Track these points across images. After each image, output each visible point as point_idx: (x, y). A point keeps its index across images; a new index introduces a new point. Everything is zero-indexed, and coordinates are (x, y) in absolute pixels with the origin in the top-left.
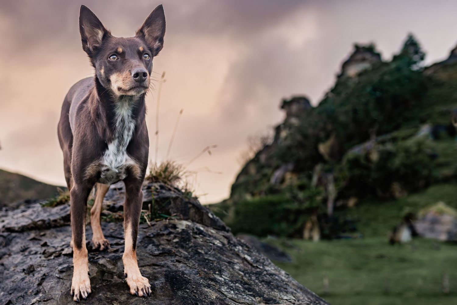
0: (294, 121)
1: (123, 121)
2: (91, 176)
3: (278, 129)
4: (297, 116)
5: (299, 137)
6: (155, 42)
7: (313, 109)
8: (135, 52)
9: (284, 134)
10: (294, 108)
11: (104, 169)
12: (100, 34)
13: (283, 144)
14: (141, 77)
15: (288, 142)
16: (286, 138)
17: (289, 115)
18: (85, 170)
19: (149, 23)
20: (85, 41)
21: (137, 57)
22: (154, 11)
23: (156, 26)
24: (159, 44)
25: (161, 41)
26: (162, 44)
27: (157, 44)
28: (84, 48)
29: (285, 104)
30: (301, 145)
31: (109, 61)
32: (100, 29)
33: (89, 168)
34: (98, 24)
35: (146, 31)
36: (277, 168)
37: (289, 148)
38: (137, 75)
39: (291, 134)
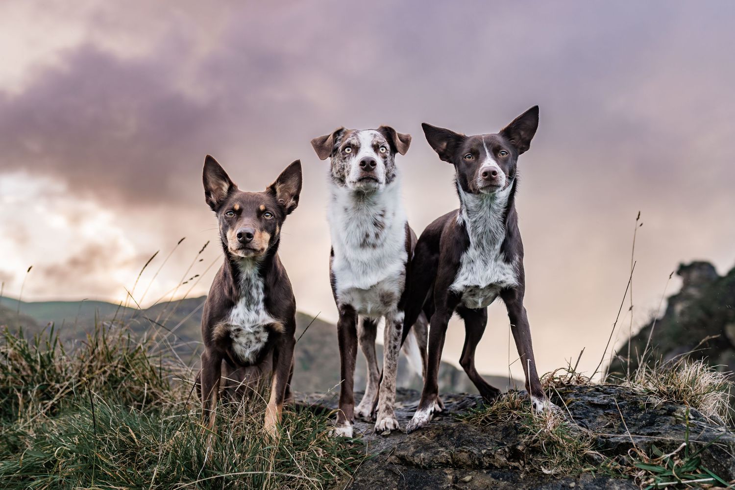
0: (693, 291)
1: (248, 280)
2: (219, 336)
3: (672, 300)
4: (697, 286)
5: (700, 314)
6: (291, 199)
7: (721, 279)
8: (255, 210)
9: (679, 308)
10: (695, 275)
11: (232, 329)
12: (226, 187)
13: (677, 319)
14: (244, 238)
15: (686, 319)
16: (682, 313)
17: (687, 284)
18: (212, 330)
19: (283, 178)
20: (208, 193)
21: (255, 215)
22: (289, 166)
23: (292, 183)
24: (294, 202)
25: (296, 198)
26: (297, 202)
27: (292, 201)
28: (207, 200)
29: (683, 270)
30: (702, 324)
31: (226, 216)
32: (225, 181)
33: (217, 328)
34: (224, 176)
35: (278, 188)
36: (669, 350)
37: (687, 326)
38: (240, 235)
39: (689, 308)
